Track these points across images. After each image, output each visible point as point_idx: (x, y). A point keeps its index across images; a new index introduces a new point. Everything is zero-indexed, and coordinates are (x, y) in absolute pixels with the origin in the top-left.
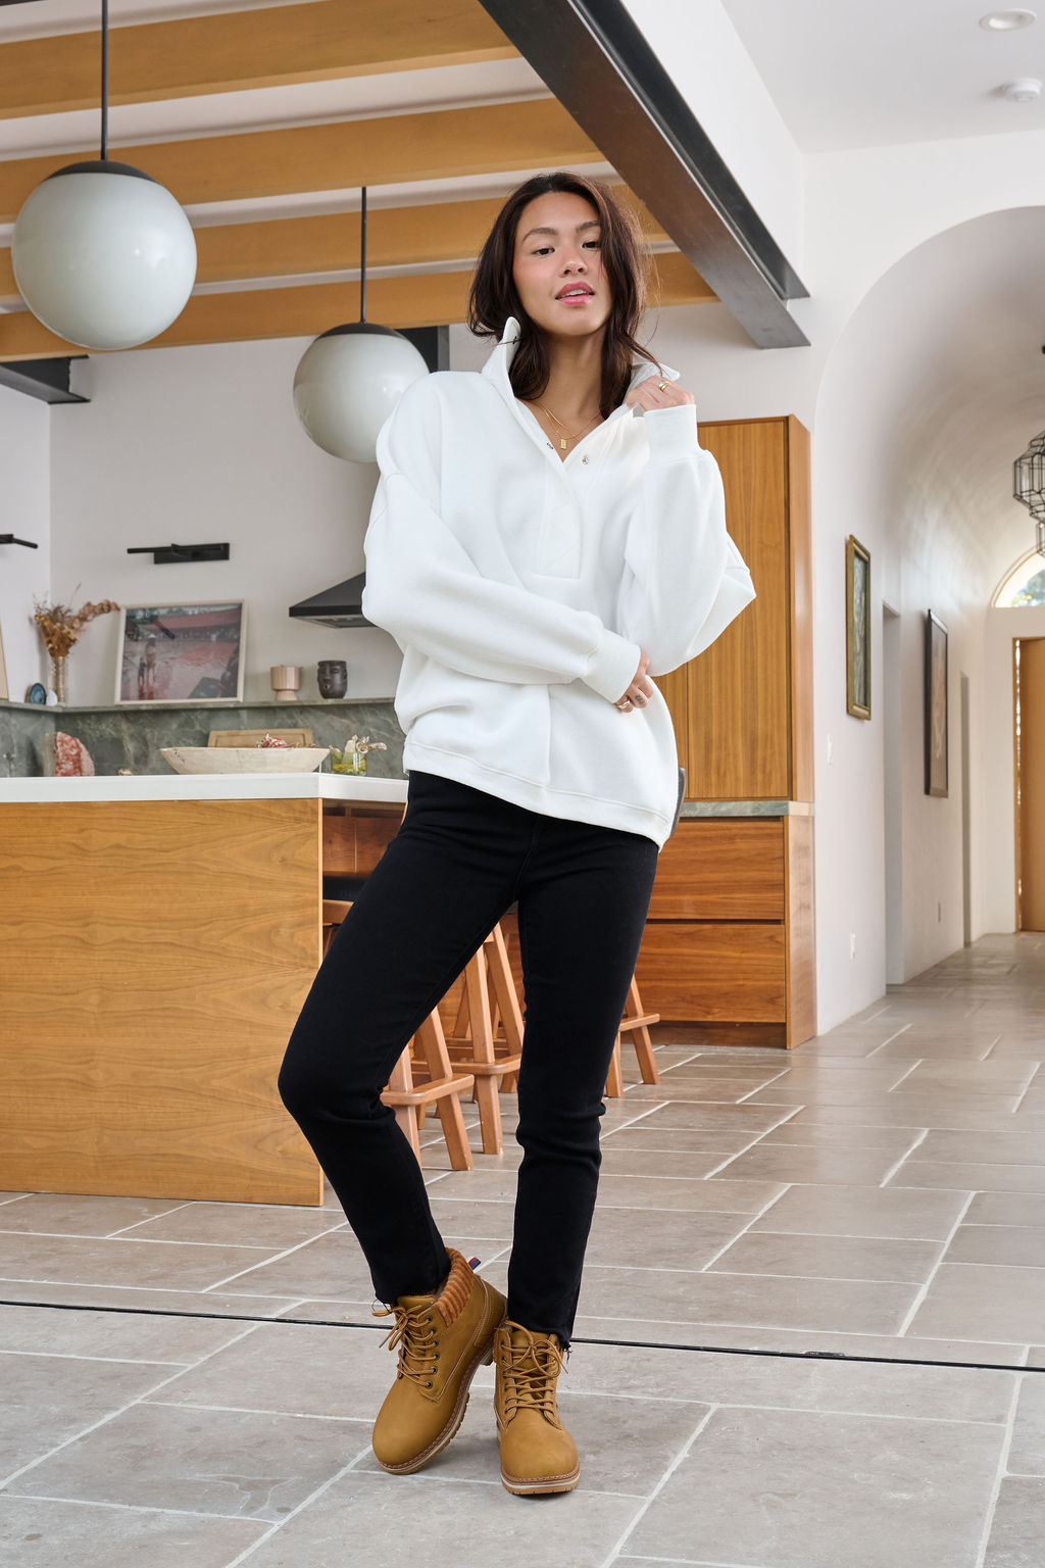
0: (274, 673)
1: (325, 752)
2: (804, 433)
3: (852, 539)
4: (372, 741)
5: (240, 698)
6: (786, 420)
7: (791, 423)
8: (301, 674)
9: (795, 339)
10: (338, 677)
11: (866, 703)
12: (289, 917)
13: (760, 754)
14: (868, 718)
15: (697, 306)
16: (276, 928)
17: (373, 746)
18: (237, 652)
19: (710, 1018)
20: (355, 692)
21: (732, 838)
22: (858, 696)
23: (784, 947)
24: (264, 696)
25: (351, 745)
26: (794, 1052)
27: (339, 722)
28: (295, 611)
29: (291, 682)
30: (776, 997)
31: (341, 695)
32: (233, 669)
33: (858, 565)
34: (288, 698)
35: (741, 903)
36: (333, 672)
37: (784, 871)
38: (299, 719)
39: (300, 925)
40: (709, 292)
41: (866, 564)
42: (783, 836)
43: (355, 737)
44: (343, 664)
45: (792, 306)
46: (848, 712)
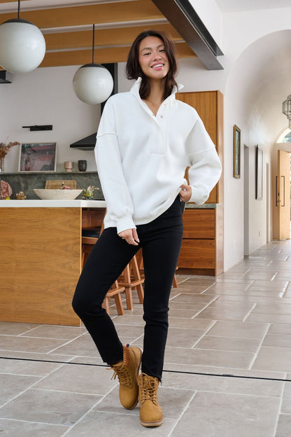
0: (65, 164)
1: (80, 191)
2: (222, 95)
3: (236, 126)
4: (94, 187)
5: (55, 171)
6: (217, 91)
7: (218, 93)
8: (73, 164)
9: (219, 67)
10: (84, 165)
11: (239, 174)
12: (72, 242)
14: (239, 178)
15: (191, 58)
16: (67, 245)
18: (54, 157)
19: (192, 267)
20: (89, 170)
21: (200, 214)
22: (237, 172)
23: (214, 246)
24: (62, 170)
25: (89, 188)
26: (218, 279)
27: (84, 178)
28: (72, 146)
29: (70, 167)
30: (213, 261)
31: (85, 170)
32: (53, 163)
33: (237, 133)
34: (69, 171)
35: (203, 233)
36: (82, 163)
37: (215, 224)
38: (73, 177)
39: (75, 244)
40: (194, 54)
41: (239, 133)
42: (214, 214)
43: (90, 186)
44: (85, 161)
45: (218, 58)
46: (234, 176)
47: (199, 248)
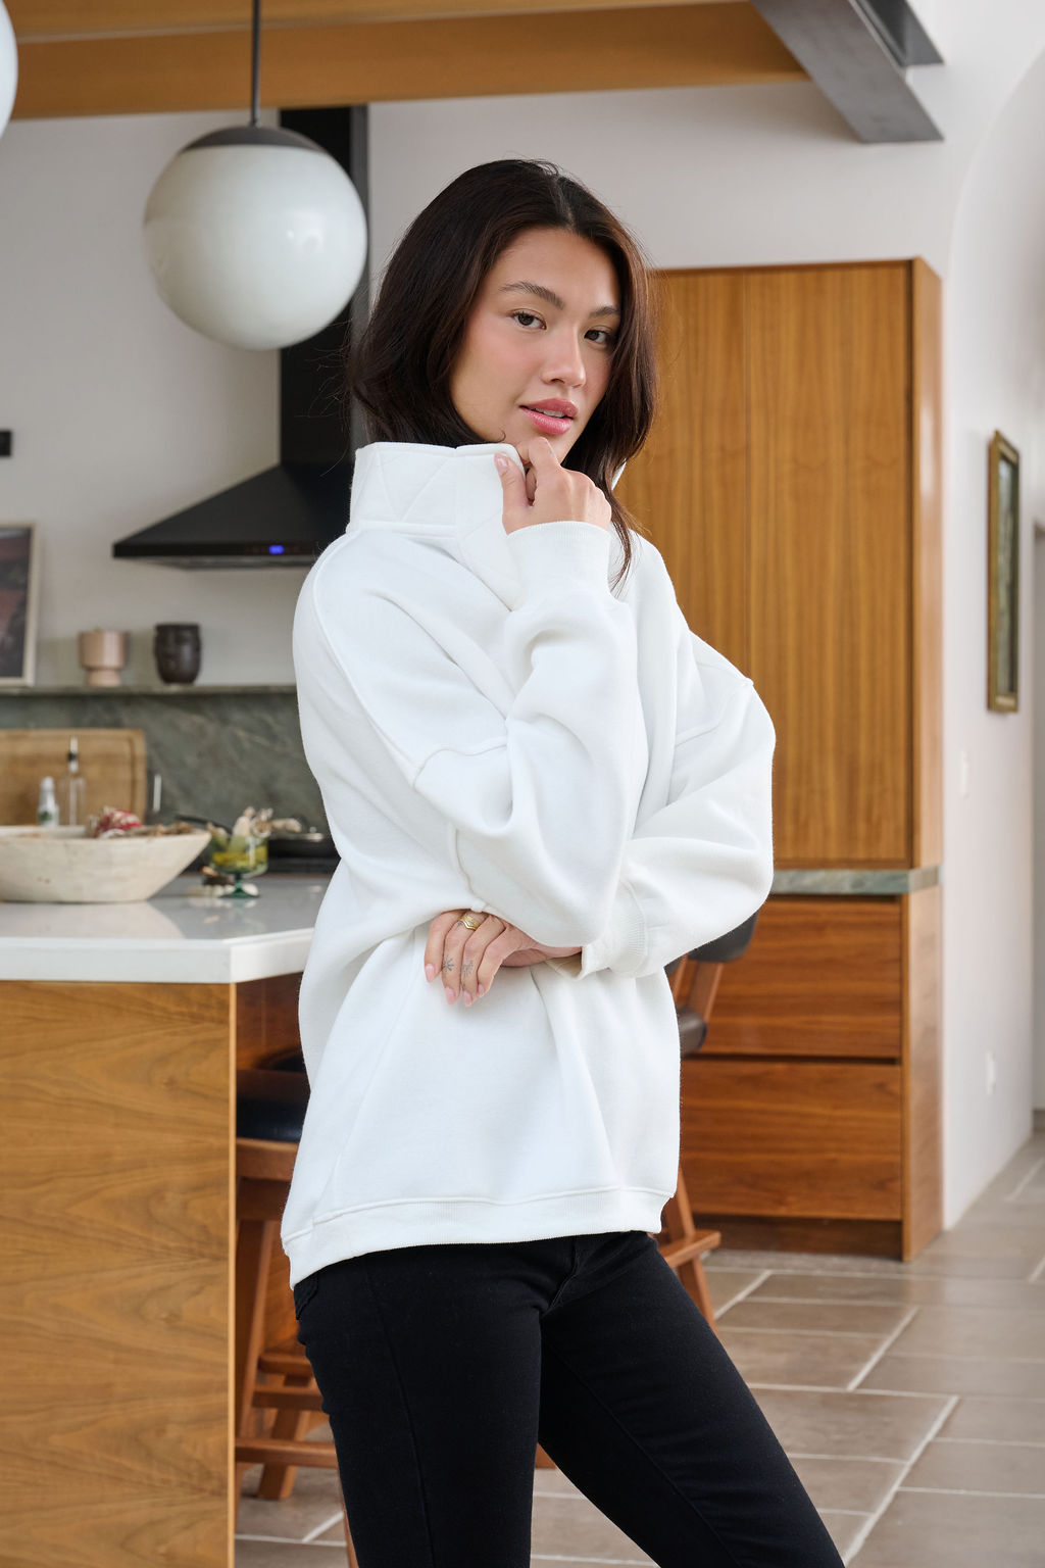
0: (85, 643)
1: (195, 842)
2: (935, 281)
3: (998, 438)
4: (275, 816)
5: (29, 679)
6: (909, 266)
7: (918, 271)
8: (127, 642)
9: (918, 129)
10: (186, 651)
11: (1013, 688)
12: (180, 1175)
13: (862, 792)
14: (1015, 709)
15: (776, 86)
16: (158, 1194)
17: (279, 824)
18: (23, 605)
19: (782, 1211)
20: (214, 674)
21: (820, 928)
22: (1003, 680)
23: (899, 1101)
24: (67, 677)
25: (244, 826)
26: (915, 1266)
27: (188, 721)
28: (127, 550)
29: (110, 654)
30: (888, 1179)
31: (190, 677)
32: (18, 632)
33: (1004, 471)
34: (107, 680)
35: (835, 1030)
36: (179, 641)
37: (902, 980)
38: (125, 714)
39: (198, 1188)
40: (791, 65)
41: (1015, 469)
42: (900, 926)
43: (250, 811)
44: (194, 629)
45: (916, 78)
46: (991, 705)
47: (819, 1109)
